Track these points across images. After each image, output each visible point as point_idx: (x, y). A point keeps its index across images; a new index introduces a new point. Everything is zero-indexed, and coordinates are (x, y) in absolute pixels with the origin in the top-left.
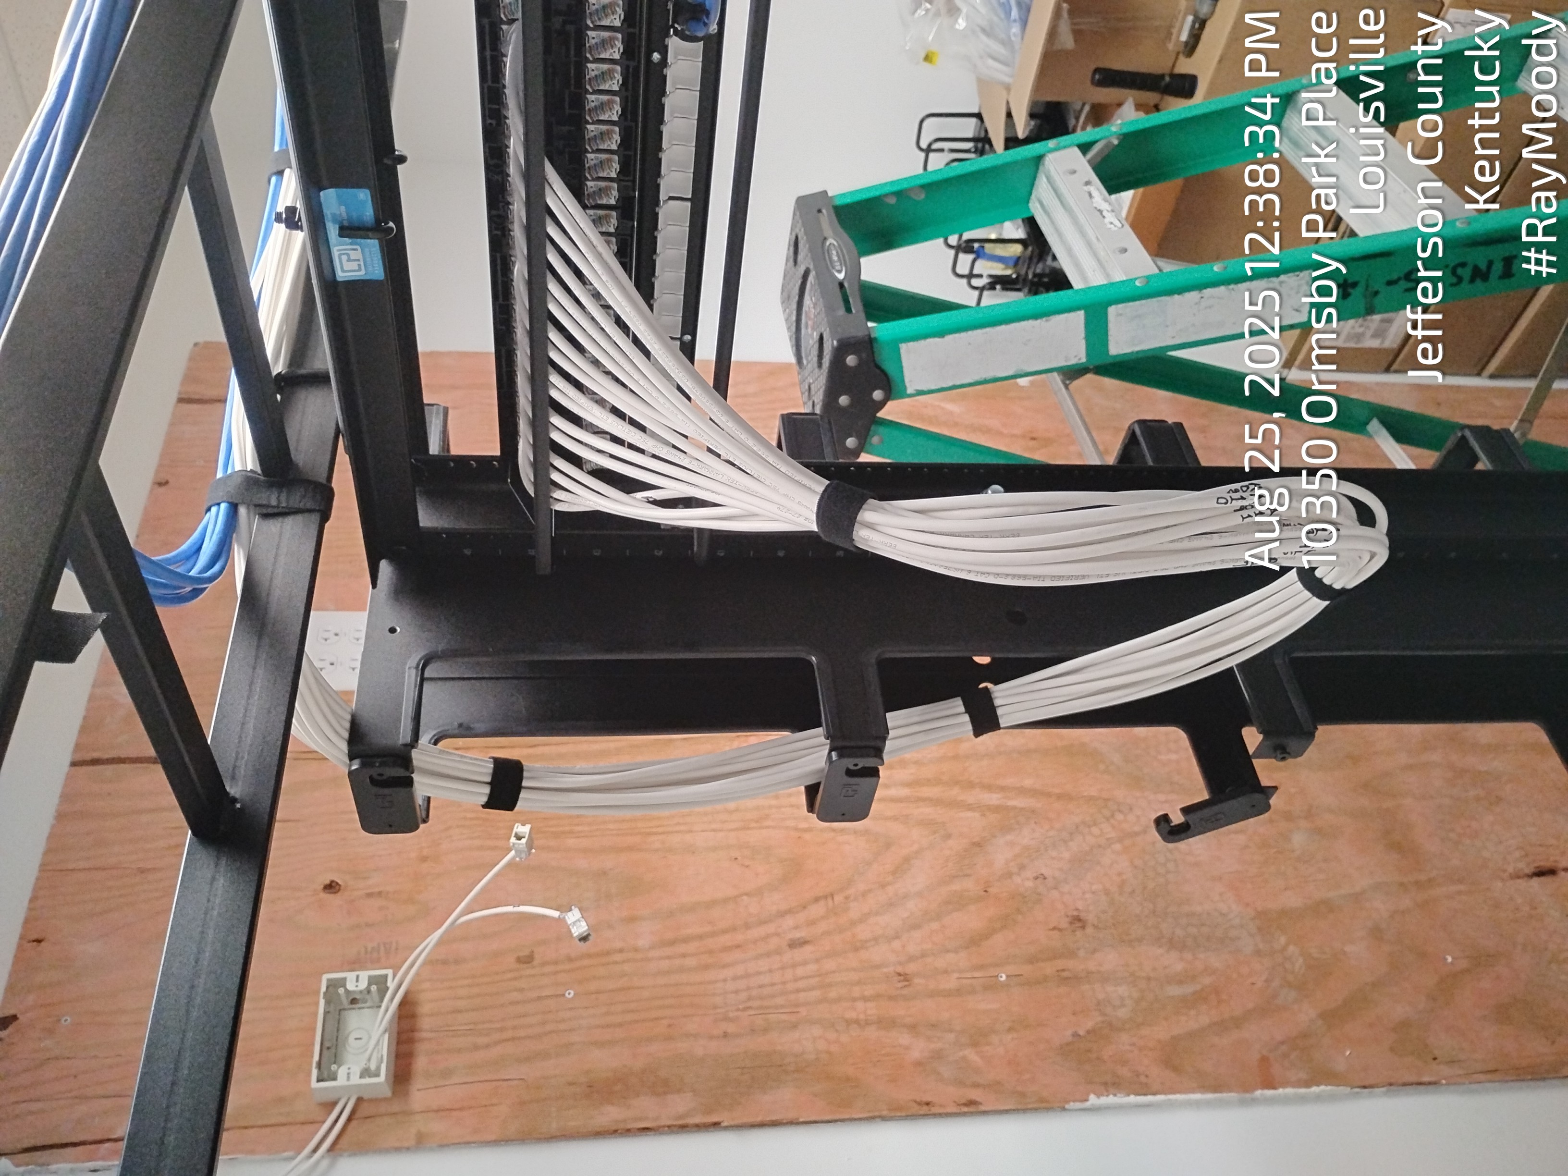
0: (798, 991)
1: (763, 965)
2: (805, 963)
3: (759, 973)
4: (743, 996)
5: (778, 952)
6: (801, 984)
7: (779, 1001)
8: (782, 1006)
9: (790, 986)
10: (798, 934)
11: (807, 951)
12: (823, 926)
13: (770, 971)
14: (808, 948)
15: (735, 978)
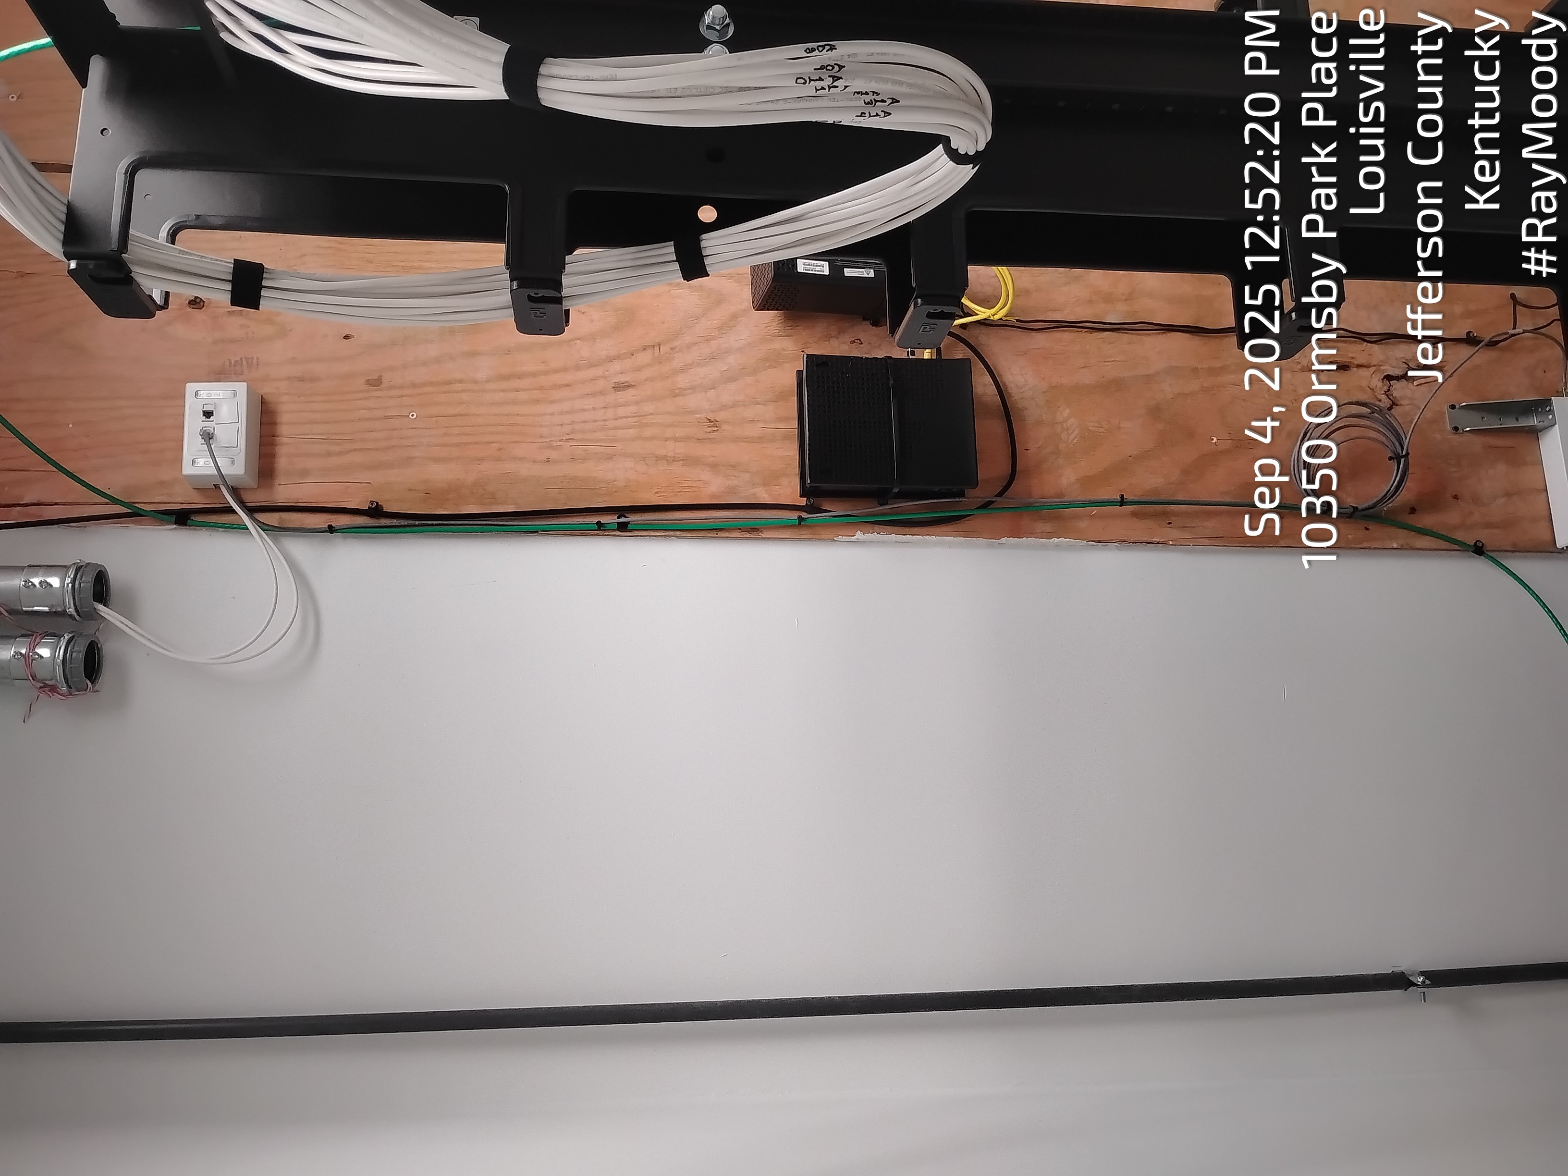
0: (616, 428)
1: (589, 403)
2: (626, 404)
3: (584, 410)
4: (568, 429)
5: (602, 393)
6: (620, 423)
7: (599, 435)
8: (601, 440)
9: (610, 424)
10: (622, 379)
11: (630, 394)
12: (647, 373)
13: (594, 409)
14: (631, 392)
15: (562, 413)
